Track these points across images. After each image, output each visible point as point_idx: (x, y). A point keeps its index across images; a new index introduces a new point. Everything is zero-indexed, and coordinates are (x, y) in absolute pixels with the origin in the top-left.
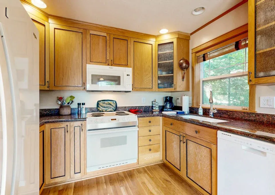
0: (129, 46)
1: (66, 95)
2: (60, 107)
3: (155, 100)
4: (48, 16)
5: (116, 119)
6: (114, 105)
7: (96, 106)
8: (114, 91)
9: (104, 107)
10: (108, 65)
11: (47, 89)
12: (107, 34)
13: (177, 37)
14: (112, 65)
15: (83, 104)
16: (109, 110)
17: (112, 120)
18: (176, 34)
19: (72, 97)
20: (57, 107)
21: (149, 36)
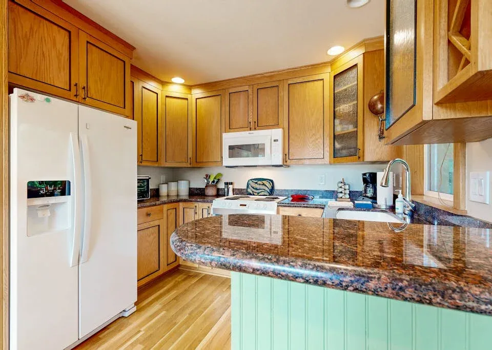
0: (281, 94)
1: (213, 173)
2: (206, 186)
3: (343, 179)
4: (190, 87)
5: (245, 205)
6: (270, 187)
7: (246, 188)
8: (273, 166)
9: (256, 189)
10: (251, 129)
11: (189, 166)
12: (249, 87)
13: (364, 52)
14: (255, 129)
15: (231, 183)
16: (262, 193)
17: (241, 205)
18: (361, 46)
19: (220, 175)
20: (203, 186)
21: (315, 67)
